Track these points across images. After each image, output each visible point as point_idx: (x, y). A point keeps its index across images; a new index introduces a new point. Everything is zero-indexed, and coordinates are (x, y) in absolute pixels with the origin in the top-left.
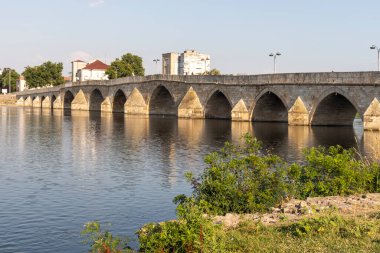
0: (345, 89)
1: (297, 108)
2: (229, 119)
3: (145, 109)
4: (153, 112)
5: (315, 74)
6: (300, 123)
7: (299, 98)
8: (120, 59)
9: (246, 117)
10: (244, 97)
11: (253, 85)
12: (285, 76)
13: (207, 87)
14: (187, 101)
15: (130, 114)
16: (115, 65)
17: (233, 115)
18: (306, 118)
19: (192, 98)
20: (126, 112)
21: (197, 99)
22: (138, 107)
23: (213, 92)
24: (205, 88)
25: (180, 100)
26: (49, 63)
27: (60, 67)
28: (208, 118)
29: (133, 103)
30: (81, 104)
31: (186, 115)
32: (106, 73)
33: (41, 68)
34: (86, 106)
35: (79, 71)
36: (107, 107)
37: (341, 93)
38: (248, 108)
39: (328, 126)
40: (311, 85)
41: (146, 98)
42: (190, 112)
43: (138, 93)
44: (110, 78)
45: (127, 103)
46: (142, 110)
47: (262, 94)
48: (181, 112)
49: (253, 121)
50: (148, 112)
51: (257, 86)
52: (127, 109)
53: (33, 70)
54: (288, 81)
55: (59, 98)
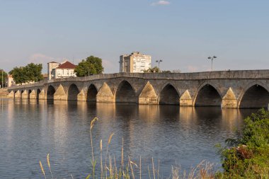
0: (264, 82)
1: (229, 96)
2: (178, 105)
3: (112, 98)
4: (119, 100)
5: (243, 71)
6: (231, 106)
7: (230, 89)
8: (85, 60)
9: (190, 103)
10: (189, 89)
11: (196, 80)
12: (220, 73)
13: (161, 81)
14: (146, 92)
15: (100, 102)
16: (81, 65)
17: (181, 102)
18: (235, 103)
19: (149, 90)
20: (98, 100)
21: (153, 90)
22: (107, 97)
23: (165, 85)
24: (159, 82)
25: (140, 91)
26: (32, 64)
27: (40, 67)
28: (161, 104)
29: (103, 94)
30: (62, 96)
31: (145, 103)
32: (75, 71)
33: (26, 69)
34: (65, 97)
35: (54, 70)
36: (82, 97)
37: (261, 85)
38: (192, 96)
39: (251, 108)
40: (239, 79)
41: (113, 90)
42: (148, 100)
43: (107, 87)
44: (78, 75)
45: (98, 94)
46: (110, 99)
47: (202, 86)
48: (141, 100)
49: (196, 106)
50: (114, 101)
51: (199, 80)
52: (99, 99)
53: (20, 69)
54: (222, 77)
55: (43, 91)
